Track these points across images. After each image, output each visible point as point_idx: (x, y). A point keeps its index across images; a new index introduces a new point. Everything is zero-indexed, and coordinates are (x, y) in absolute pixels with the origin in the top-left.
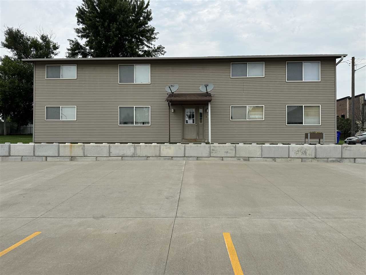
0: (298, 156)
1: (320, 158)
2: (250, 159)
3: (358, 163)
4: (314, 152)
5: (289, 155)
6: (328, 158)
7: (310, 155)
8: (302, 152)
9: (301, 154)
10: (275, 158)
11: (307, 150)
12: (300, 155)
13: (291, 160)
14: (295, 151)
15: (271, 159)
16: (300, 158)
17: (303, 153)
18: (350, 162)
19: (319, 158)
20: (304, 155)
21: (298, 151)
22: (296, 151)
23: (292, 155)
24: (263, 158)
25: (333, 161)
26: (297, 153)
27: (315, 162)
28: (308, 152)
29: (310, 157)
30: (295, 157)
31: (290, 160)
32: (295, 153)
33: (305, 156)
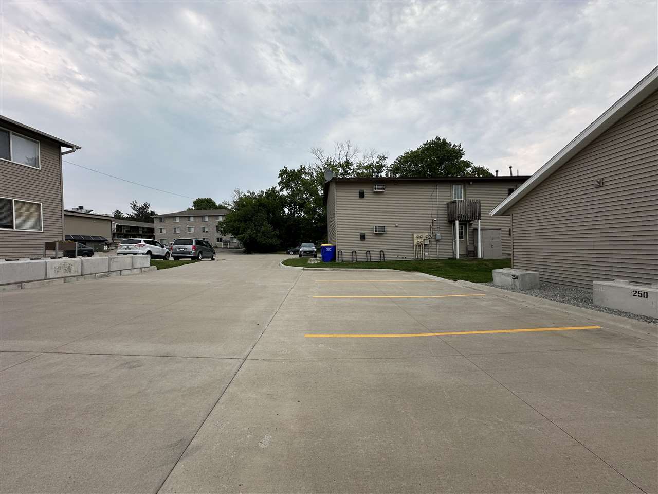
0: (59, 275)
1: (87, 275)
3: (124, 275)
4: (81, 267)
5: (46, 275)
6: (95, 274)
7: (75, 272)
8: (64, 268)
9: (63, 272)
10: (21, 283)
11: (72, 265)
12: (62, 274)
13: (49, 282)
14: (55, 268)
15: (15, 286)
16: (62, 278)
17: (67, 271)
18: (117, 275)
19: (85, 275)
20: (68, 273)
21: (60, 268)
22: (57, 269)
23: (51, 274)
25: (101, 277)
26: (57, 272)
27: (81, 280)
28: (73, 268)
29: (75, 275)
30: (55, 277)
31: (47, 283)
32: (55, 271)
33: (68, 275)
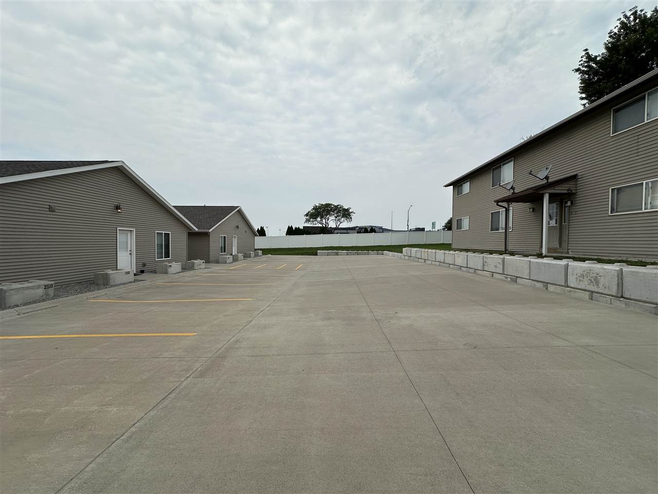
0: (582, 286)
1: (634, 300)
2: (519, 280)
4: (617, 282)
5: (566, 280)
7: (605, 288)
8: (590, 280)
9: (588, 283)
10: (547, 283)
11: (601, 276)
12: (586, 284)
13: (571, 291)
14: (577, 275)
15: (543, 286)
16: (587, 291)
17: (592, 282)
19: (630, 299)
20: (594, 286)
21: (583, 276)
22: (579, 277)
23: (572, 281)
24: (532, 280)
26: (580, 280)
28: (602, 280)
30: (576, 287)
31: (568, 291)
32: (577, 278)
33: (596, 289)
